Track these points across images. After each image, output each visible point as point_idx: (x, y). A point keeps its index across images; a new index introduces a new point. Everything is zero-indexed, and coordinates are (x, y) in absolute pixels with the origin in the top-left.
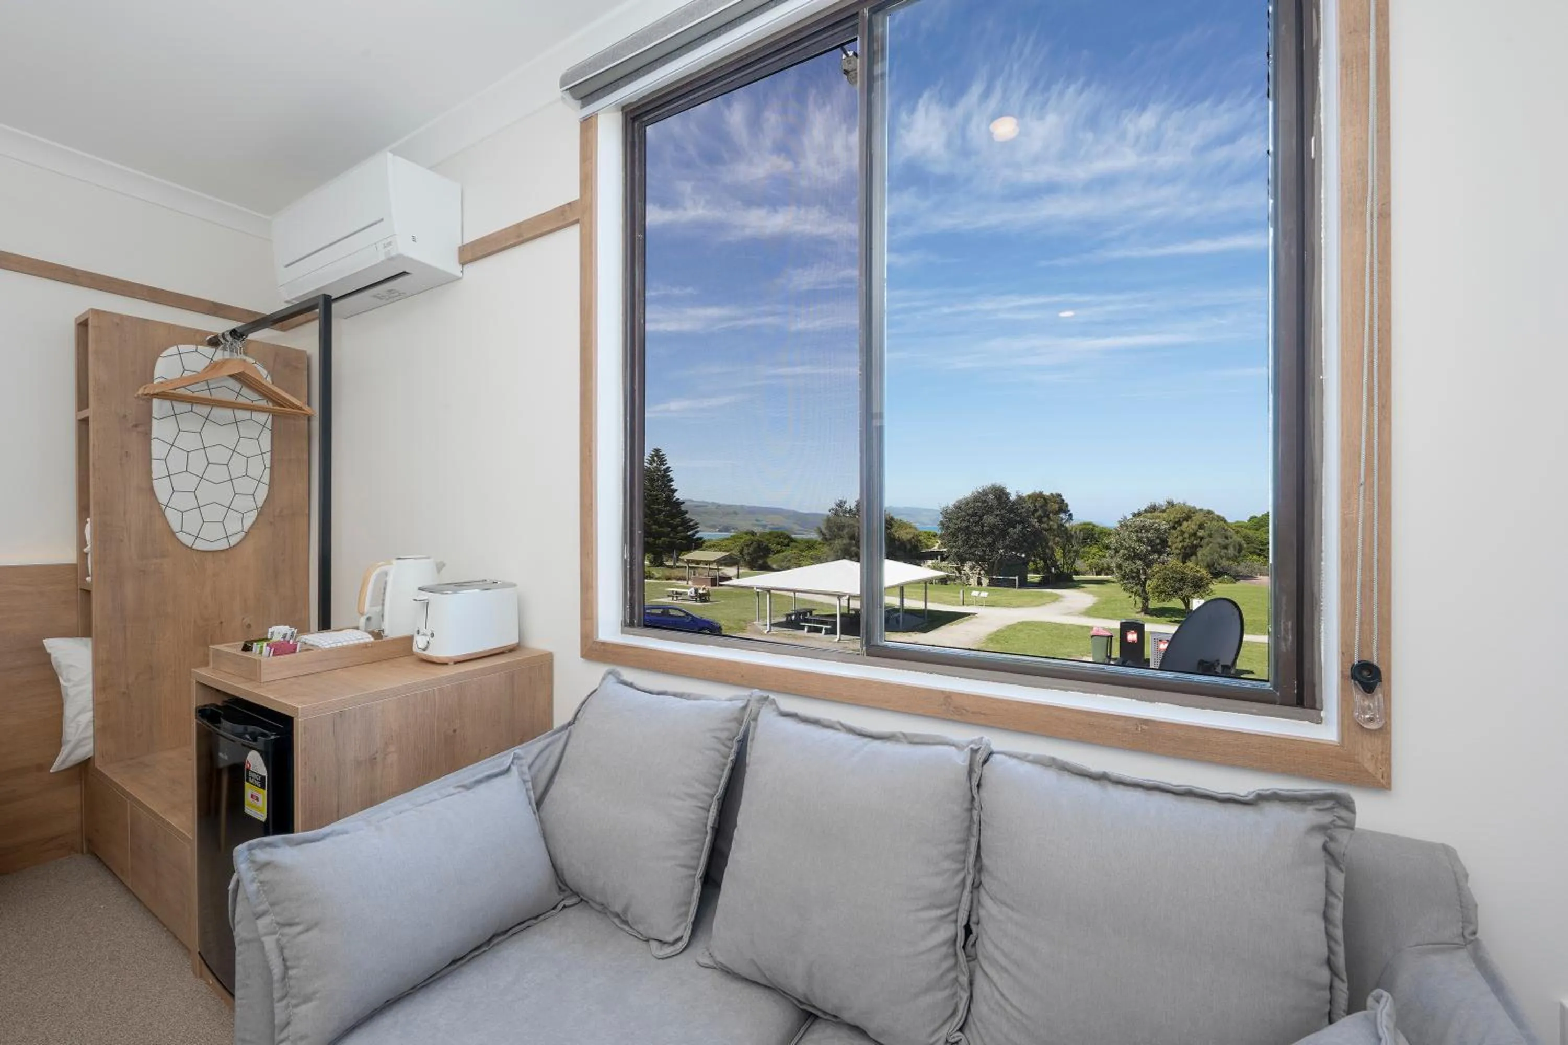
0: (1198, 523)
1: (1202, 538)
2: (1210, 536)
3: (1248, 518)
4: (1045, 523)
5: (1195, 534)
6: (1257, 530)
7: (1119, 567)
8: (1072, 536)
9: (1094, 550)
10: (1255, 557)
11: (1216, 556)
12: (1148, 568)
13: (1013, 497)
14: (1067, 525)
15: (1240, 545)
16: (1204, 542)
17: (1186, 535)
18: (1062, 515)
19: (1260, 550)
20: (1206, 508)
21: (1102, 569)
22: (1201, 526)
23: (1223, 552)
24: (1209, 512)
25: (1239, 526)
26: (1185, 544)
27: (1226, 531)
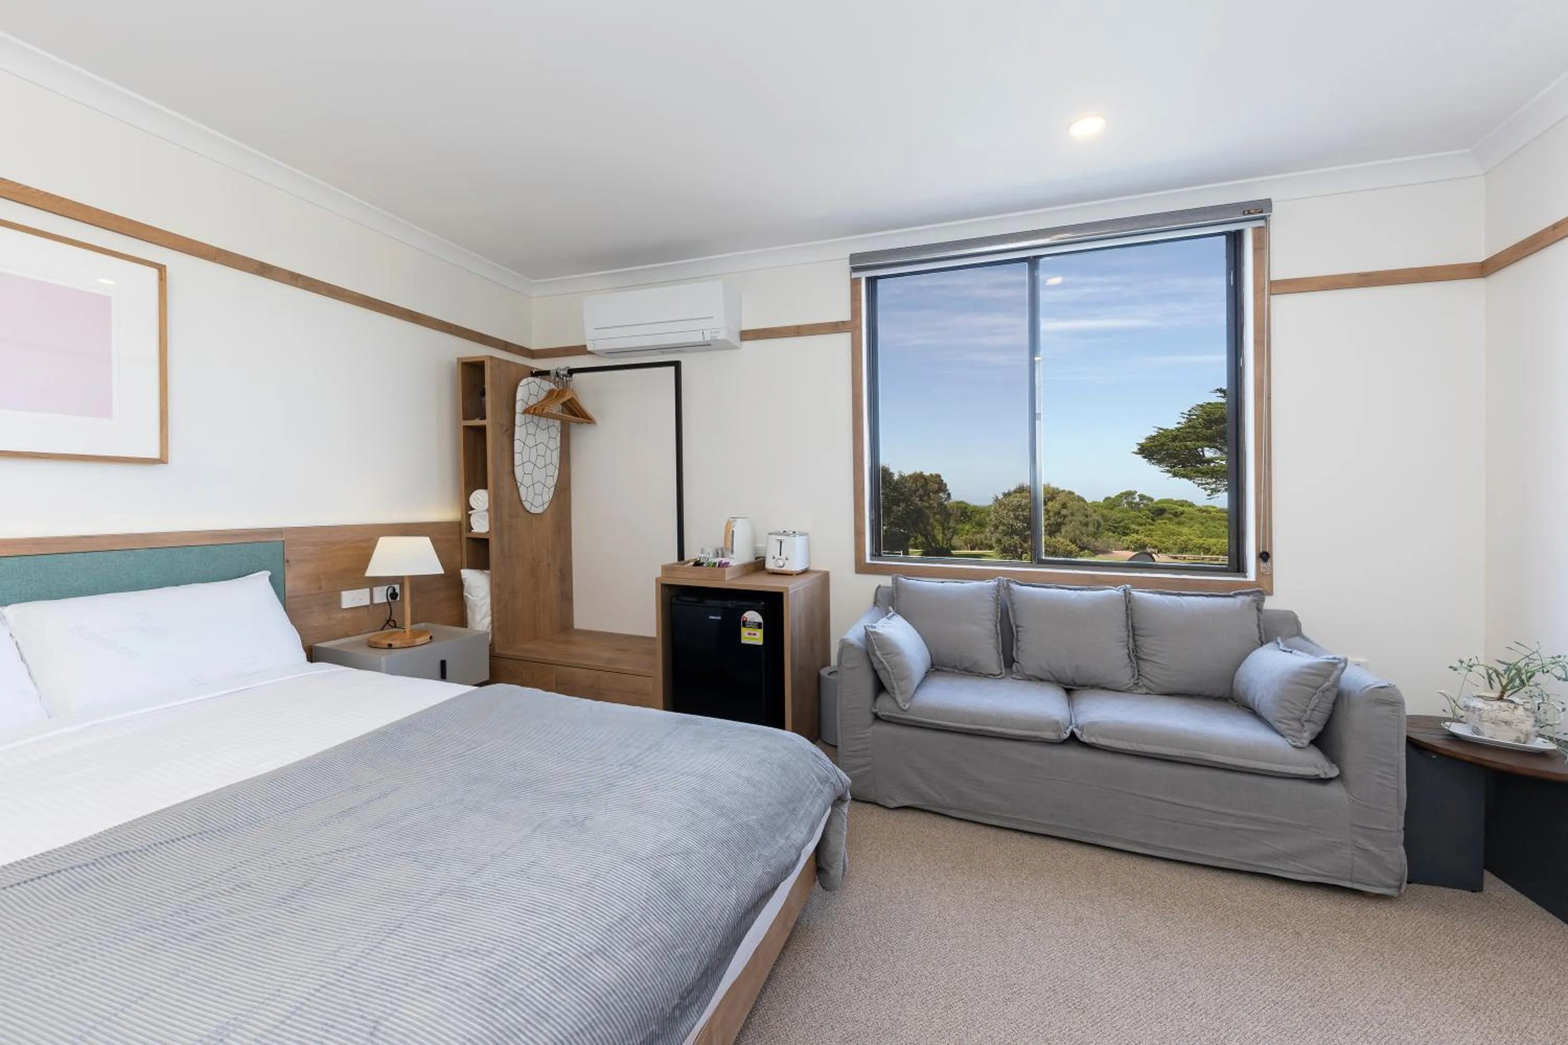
0: (1061, 502)
1: (1065, 517)
2: (1072, 514)
3: (1103, 499)
4: (926, 501)
5: (1059, 513)
6: (1112, 509)
7: (999, 541)
8: (951, 515)
9: (967, 527)
10: (1110, 534)
11: (1078, 533)
12: (1024, 542)
13: (896, 477)
14: (946, 503)
15: (1099, 523)
16: (1067, 520)
17: (1051, 514)
18: (941, 495)
19: (1115, 527)
20: (1067, 489)
21: (977, 545)
22: (1064, 506)
23: (1084, 529)
24: (1071, 493)
25: (1096, 505)
26: (1051, 522)
27: (1086, 510)
